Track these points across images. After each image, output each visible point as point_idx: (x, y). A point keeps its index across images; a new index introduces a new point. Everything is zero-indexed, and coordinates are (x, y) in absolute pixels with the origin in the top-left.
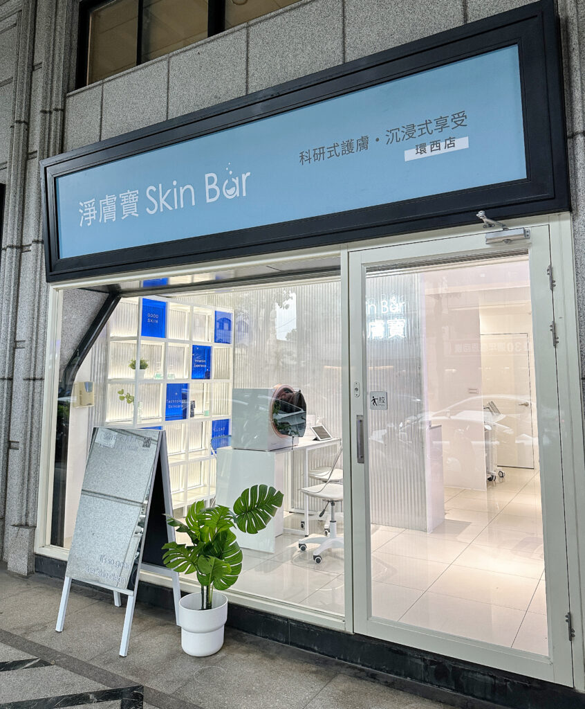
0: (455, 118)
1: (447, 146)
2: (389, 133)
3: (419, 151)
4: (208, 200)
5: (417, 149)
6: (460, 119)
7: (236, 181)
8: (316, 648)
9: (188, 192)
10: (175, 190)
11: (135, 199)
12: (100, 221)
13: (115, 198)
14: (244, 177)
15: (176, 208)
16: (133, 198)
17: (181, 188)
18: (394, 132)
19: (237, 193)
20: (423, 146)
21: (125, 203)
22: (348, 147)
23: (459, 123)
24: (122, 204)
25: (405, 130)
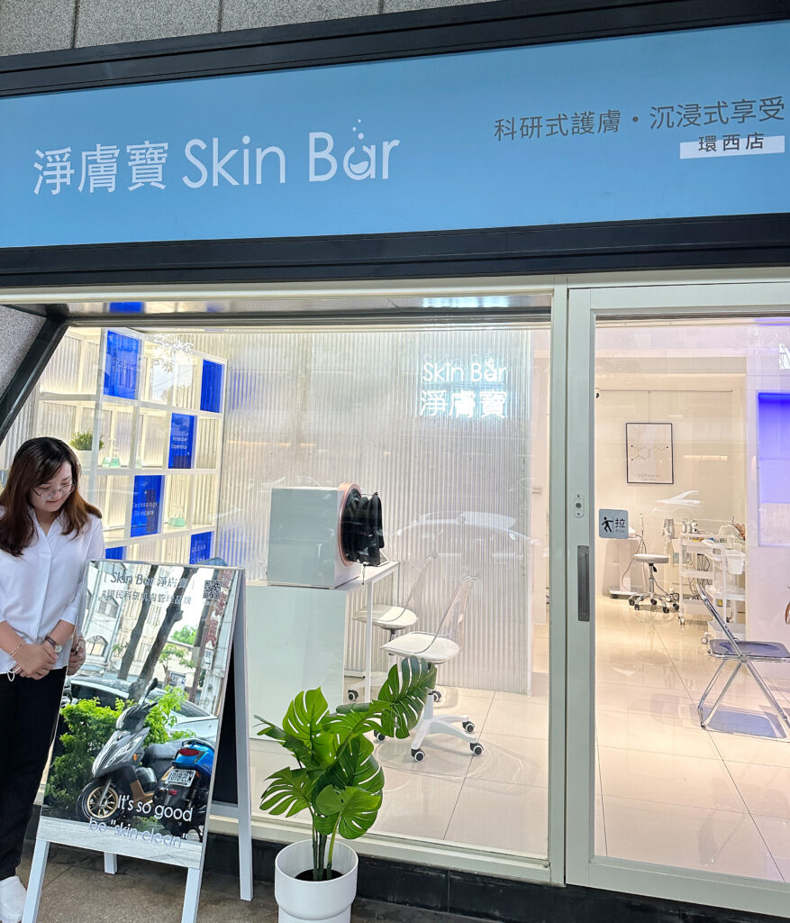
0: (765, 105)
1: (750, 146)
2: (654, 112)
3: (704, 146)
4: (313, 178)
5: (701, 143)
6: (772, 109)
7: (371, 152)
8: (497, 913)
9: (272, 158)
10: (246, 152)
11: (160, 159)
12: (81, 188)
13: (117, 153)
14: (387, 147)
15: (246, 182)
16: (156, 156)
17: (259, 150)
18: (665, 111)
19: (372, 173)
20: (712, 139)
21: (138, 162)
22: (585, 122)
23: (772, 113)
24: (130, 164)
25: (683, 112)
